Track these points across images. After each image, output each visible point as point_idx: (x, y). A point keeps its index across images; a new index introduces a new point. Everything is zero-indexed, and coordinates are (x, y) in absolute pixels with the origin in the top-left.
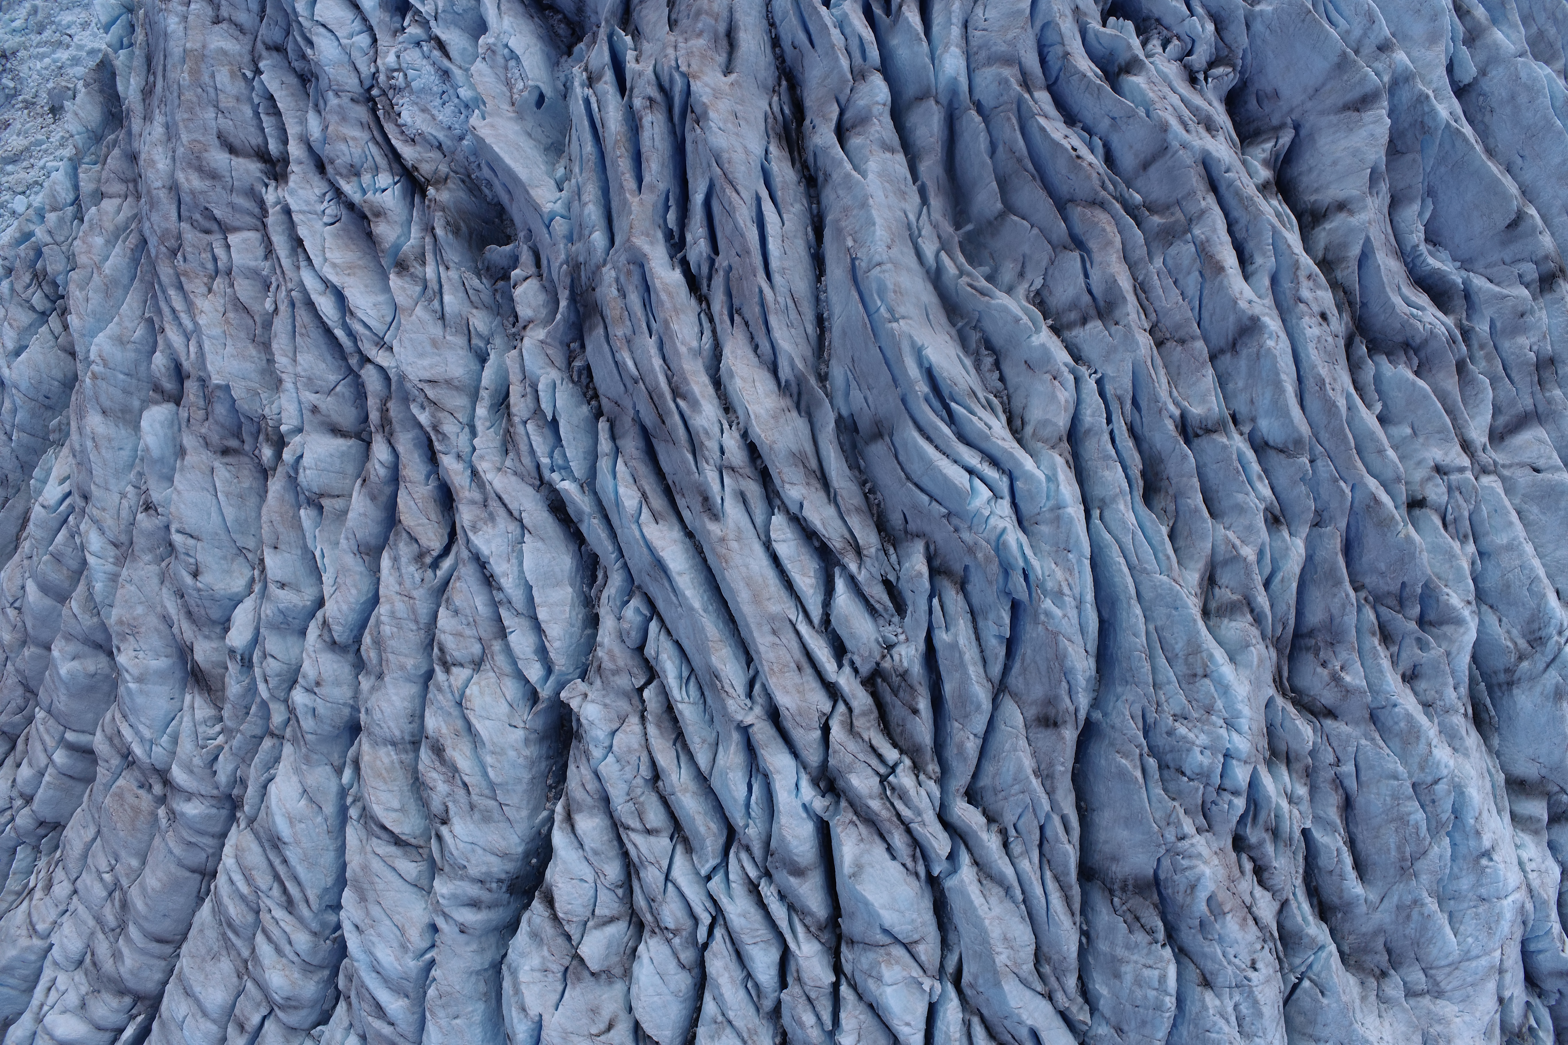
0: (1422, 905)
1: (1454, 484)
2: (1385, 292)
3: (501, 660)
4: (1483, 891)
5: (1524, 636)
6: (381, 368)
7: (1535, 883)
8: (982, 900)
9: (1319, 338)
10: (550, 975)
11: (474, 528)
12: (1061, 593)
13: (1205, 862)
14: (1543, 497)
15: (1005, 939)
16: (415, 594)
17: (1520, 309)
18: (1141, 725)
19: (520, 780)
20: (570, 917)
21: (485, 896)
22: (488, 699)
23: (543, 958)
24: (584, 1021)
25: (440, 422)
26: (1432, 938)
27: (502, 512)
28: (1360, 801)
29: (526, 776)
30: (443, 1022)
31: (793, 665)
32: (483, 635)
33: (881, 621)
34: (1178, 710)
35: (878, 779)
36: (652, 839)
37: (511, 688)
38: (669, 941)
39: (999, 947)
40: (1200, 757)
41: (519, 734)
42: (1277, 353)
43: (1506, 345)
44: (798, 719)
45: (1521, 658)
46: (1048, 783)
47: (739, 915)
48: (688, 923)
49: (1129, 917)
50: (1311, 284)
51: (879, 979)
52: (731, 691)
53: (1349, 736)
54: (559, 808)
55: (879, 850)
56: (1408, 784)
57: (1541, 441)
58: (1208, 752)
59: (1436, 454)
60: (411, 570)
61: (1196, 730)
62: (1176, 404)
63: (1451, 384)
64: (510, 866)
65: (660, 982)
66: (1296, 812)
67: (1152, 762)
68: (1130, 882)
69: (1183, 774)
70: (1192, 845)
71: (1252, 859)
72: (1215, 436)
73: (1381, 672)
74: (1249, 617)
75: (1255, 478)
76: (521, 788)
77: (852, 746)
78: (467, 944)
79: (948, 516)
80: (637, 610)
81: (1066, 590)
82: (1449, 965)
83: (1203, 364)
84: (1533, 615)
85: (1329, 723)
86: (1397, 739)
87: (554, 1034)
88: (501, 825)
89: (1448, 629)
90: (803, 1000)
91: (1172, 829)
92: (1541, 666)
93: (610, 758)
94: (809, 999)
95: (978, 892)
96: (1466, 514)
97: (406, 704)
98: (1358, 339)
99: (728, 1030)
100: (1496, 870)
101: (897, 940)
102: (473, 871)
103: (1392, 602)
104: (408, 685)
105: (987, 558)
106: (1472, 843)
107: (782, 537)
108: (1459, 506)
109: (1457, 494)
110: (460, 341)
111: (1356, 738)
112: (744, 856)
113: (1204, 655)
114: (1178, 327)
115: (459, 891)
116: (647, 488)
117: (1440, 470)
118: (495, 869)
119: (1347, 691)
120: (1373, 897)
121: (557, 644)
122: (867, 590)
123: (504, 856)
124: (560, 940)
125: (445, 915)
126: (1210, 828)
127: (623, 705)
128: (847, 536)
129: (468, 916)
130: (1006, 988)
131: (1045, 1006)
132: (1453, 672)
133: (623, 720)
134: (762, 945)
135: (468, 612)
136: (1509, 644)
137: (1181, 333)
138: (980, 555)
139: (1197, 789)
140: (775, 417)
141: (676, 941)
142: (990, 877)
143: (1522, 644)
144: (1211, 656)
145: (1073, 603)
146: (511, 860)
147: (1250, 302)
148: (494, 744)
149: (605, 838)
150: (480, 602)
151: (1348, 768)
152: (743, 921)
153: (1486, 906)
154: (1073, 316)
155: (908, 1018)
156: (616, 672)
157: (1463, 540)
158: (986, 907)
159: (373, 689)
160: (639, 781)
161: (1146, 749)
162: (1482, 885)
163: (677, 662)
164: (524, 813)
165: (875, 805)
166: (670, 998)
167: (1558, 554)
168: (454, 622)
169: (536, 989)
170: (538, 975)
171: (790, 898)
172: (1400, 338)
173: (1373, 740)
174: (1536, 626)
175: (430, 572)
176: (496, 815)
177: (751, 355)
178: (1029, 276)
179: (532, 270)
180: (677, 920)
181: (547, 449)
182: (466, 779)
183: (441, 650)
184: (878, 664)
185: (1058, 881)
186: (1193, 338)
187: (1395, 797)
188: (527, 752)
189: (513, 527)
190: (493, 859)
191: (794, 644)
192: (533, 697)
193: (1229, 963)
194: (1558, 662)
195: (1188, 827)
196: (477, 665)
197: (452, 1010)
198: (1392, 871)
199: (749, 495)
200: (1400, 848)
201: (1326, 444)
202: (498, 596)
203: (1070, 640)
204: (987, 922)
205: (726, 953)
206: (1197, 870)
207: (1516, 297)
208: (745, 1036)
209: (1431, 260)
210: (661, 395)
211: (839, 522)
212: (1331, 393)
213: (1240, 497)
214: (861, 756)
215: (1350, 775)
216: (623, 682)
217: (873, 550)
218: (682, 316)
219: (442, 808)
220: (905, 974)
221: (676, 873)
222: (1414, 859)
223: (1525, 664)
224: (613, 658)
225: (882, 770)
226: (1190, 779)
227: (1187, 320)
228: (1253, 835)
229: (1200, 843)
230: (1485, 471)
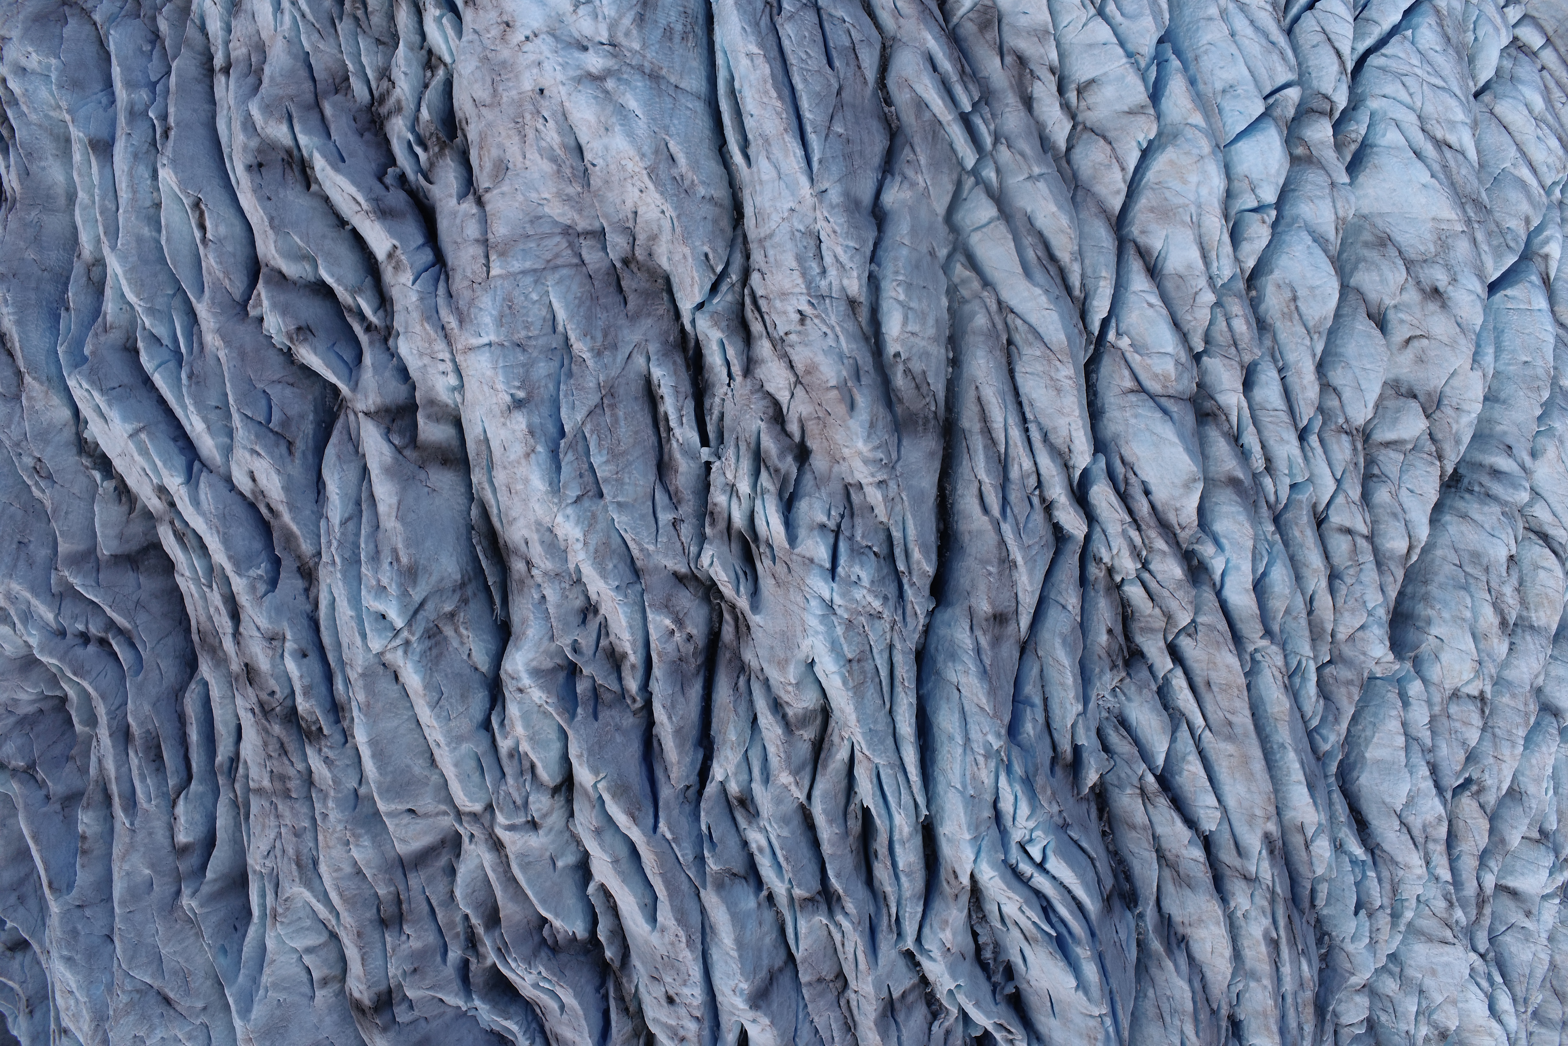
0: (592, 350)
1: (522, 813)
2: (583, 1009)
3: (1437, 698)
4: (522, 358)
5: (446, 638)
6: (1474, 950)
7: (440, 346)
8: (1074, 434)
9: (685, 983)
10: (1454, 404)
11: (1440, 819)
12: (987, 757)
13: (860, 453)
14: (408, 784)
15: (1059, 390)
16: (1491, 760)
17: (417, 977)
18: (909, 607)
19: (1441, 586)
20: (1429, 458)
21: (1486, 480)
22: (1457, 667)
23: (1457, 422)
24: (1433, 353)
25: (1447, 909)
26: (579, 306)
27: (1416, 832)
28: (652, 476)
29: (1433, 589)
30: (1540, 362)
31: (1215, 689)
32: (1445, 720)
33: (1116, 711)
34: (877, 623)
35: (1152, 567)
36: (1348, 524)
37: (1434, 672)
38: (1347, 421)
39: (1068, 384)
40: (864, 575)
41: (1435, 631)
42: (739, 976)
43: (431, 938)
44: (1221, 640)
45: (452, 615)
46: (1004, 554)
47: (1288, 442)
48: (1328, 436)
49: (924, 389)
50: (682, 1033)
51: (1177, 362)
52: (1277, 674)
53: (666, 555)
54: (1414, 558)
55: (1160, 495)
56: (608, 498)
57: (403, 841)
58: (854, 578)
59: (535, 841)
60: (1489, 781)
61: (864, 603)
62: (839, 926)
63: (508, 908)
64: (1460, 505)
65: (1362, 382)
66: (730, 476)
67: (901, 567)
68: (920, 429)
69: (875, 553)
70: (873, 475)
71: (789, 435)
72: (806, 895)
73: (631, 627)
74: (790, 712)
75: (767, 850)
76: (1440, 578)
77: (1173, 605)
78: (1505, 433)
79: (1065, 826)
80: (1325, 740)
81: (981, 760)
82: (556, 268)
83: (804, 960)
84: (437, 664)
85: (683, 569)
86: (614, 547)
87: (1464, 349)
88: (1463, 547)
89: (548, 664)
90: (1242, 345)
91: (891, 495)
92: (430, 606)
93: (1370, 605)
94: (1235, 344)
95: (1077, 442)
96: (510, 780)
97: (1516, 663)
98: (616, 965)
99: (1311, 324)
100: (507, 383)
101: (1152, 397)
102: (1496, 509)
103: (607, 697)
104: (1510, 678)
105: (1044, 788)
106: (536, 420)
107: (1209, 811)
108: (518, 789)
109: (519, 802)
110: (1410, 972)
111: (658, 552)
112: (1272, 498)
113: (851, 684)
114: (821, 994)
115: (1511, 491)
116: (1304, 853)
117: (534, 825)
118: (1476, 506)
119: (667, 607)
120: (640, 361)
121: (1394, 713)
122: (1135, 750)
123: (1464, 516)
124: (1439, 436)
125: (1523, 467)
126: (847, 488)
127: (1348, 651)
128: (1150, 807)
129: (1503, 463)
130: (1062, 337)
131: (1006, 295)
132: (547, 617)
133: (1351, 638)
134: (1269, 407)
135: (1454, 744)
136: (464, 632)
137: (820, 987)
138: (1049, 792)
139: (863, 537)
140: (1201, 920)
141: (1341, 421)
142: (1060, 454)
143: (448, 631)
144: (845, 682)
145: (975, 746)
146: (1458, 510)
147: (754, 1021)
148: (1462, 628)
149: (1382, 527)
150: (1444, 750)
151: (665, 517)
152: (1285, 436)
153: (516, 337)
154: (911, 998)
155: (1150, 312)
156: (1349, 683)
157: (515, 753)
158: (1073, 426)
159: (1536, 677)
160: (1349, 581)
161: (905, 580)
162: (524, 365)
163: (1303, 692)
164: (1439, 552)
165: (1160, 544)
166: (1353, 363)
167: (396, 723)
168: (1467, 735)
169: (1470, 395)
170: (1466, 407)
171: (1239, 450)
172: (563, 957)
173: (642, 550)
174: (435, 652)
175: (1474, 777)
176: (1466, 557)
177: (1209, 974)
178: (942, 1032)
179: (1344, 1031)
180: (1339, 442)
181: (1367, 883)
182: (1488, 597)
183: (1483, 712)
184: (1128, 674)
185: (992, 439)
186: (810, 984)
187: (620, 482)
188: (1430, 612)
189: (1410, 819)
190: (1476, 516)
191: (1210, 708)
192: (1417, 663)
193: (832, 328)
194: (412, 610)
195: (874, 496)
196: (1455, 695)
197: (1529, 372)
198: (621, 391)
199: (1234, 852)
200: (616, 421)
201: (683, 877)
202: (1429, 757)
203: (982, 709)
204: (1077, 413)
205: (1301, 403)
206: (870, 446)
207: (419, 988)
208: (1296, 316)
209: (514, 1028)
210: (1288, 941)
211: (1154, 819)
212: (681, 933)
213: (785, 833)
214: (1166, 593)
215: (664, 509)
216: (1345, 673)
217: (1129, 791)
218: (1260, 1009)
219: (1512, 572)
220: (1149, 361)
221: (1331, 486)
222: (600, 405)
223: (448, 608)
224: (1350, 696)
225: (1146, 576)
226: (870, 548)
227: (813, 1001)
228: (789, 465)
229: (862, 473)
230: (475, 816)
